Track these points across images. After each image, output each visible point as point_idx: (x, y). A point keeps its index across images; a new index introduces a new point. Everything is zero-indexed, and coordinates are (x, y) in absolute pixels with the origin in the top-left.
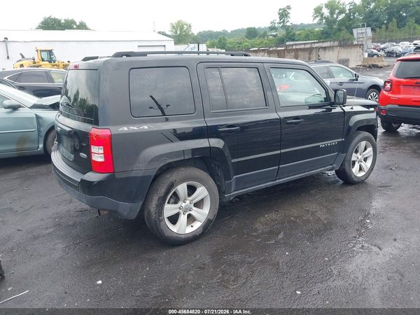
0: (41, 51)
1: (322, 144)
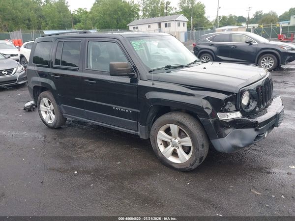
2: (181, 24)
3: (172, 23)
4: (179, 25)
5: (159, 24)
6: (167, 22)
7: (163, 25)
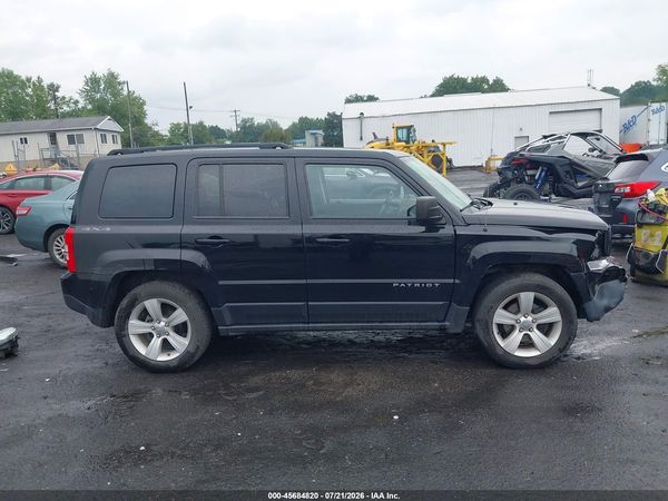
0: (398, 128)
1: (395, 282)
2: (109, 137)
3: (86, 136)
4: (104, 139)
5: (53, 137)
6: (75, 133)
7: (62, 139)
